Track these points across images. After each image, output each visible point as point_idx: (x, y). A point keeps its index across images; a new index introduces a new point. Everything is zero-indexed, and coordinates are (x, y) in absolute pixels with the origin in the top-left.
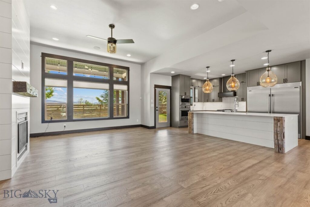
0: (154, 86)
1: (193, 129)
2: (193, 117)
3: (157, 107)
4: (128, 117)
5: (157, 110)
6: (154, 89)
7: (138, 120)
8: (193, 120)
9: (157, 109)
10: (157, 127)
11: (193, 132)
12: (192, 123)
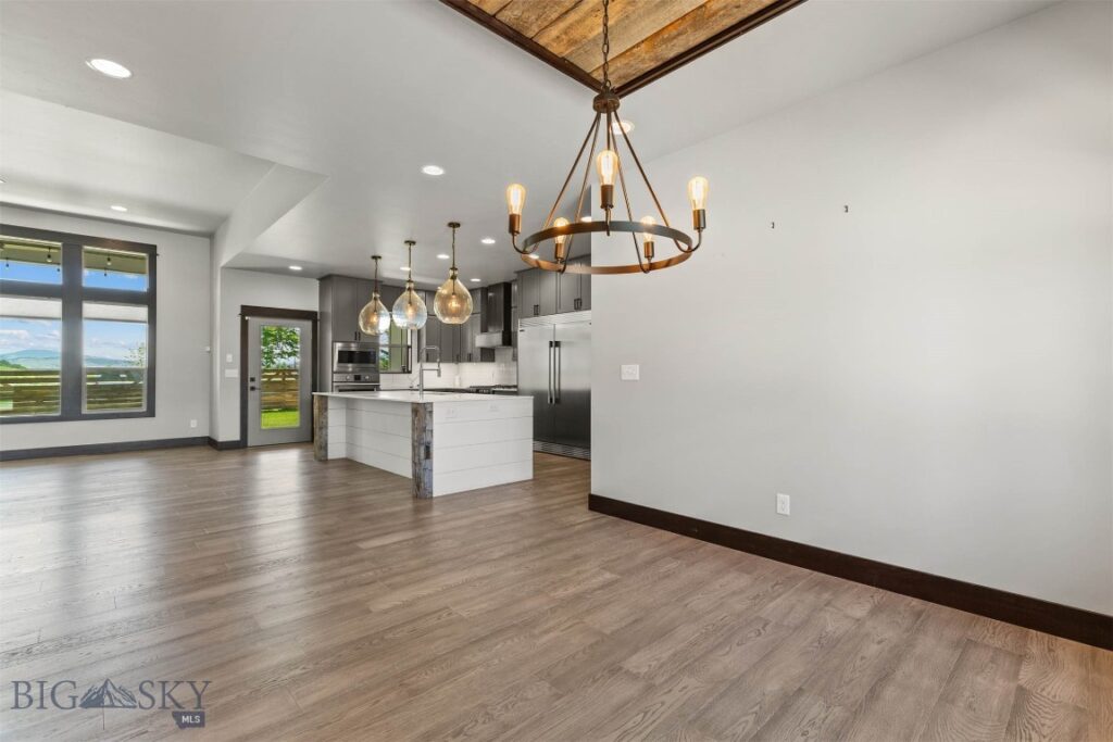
0: (239, 311)
1: (326, 444)
2: (326, 409)
3: (253, 380)
4: (151, 413)
5: (253, 389)
6: (239, 318)
7: (194, 424)
8: (326, 418)
9: (250, 384)
10: (251, 442)
11: (326, 455)
12: (321, 428)
